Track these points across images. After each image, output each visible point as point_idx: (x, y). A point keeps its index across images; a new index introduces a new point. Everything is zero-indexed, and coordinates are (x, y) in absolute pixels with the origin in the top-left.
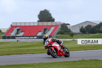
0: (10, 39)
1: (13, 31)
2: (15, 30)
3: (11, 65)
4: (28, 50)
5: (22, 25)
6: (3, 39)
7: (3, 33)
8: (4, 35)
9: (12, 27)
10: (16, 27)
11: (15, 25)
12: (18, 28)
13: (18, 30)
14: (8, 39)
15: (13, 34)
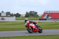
0: (43, 20)
1: (45, 16)
2: (46, 15)
3: (43, 35)
4: (53, 27)
5: (50, 12)
6: (39, 20)
7: (40, 17)
8: (40, 18)
9: (45, 14)
10: (47, 13)
11: (46, 12)
12: (48, 14)
13: (48, 15)
14: (42, 20)
15: (45, 17)
